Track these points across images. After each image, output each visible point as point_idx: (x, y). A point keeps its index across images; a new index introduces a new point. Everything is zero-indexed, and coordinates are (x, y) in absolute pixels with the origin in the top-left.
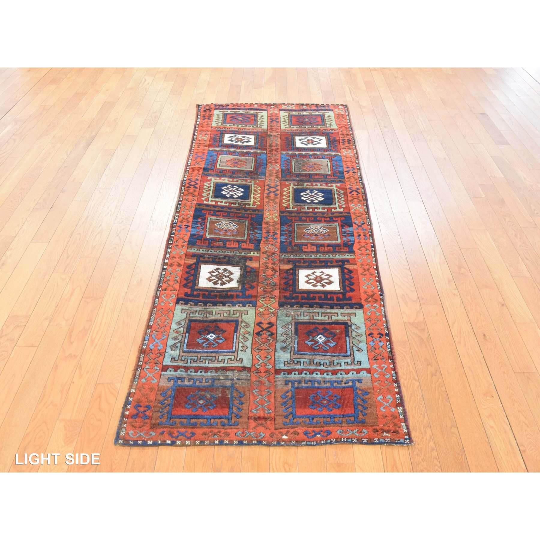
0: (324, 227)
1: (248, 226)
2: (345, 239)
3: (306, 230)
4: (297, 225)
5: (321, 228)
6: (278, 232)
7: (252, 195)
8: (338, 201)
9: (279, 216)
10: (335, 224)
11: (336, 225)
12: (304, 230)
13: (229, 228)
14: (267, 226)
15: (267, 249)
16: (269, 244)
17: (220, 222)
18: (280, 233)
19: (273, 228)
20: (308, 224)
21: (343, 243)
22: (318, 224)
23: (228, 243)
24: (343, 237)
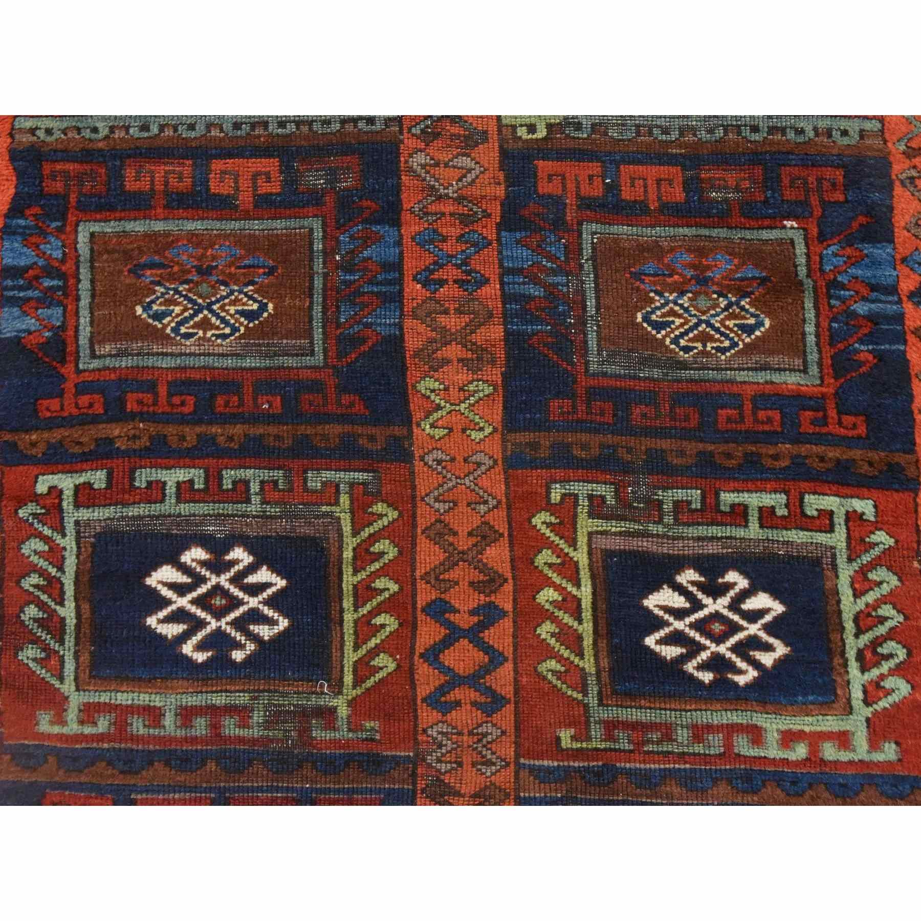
0: (159, 336)
1: (582, 322)
2: (53, 249)
3: (263, 307)
4: (312, 353)
5: (176, 330)
6: (414, 290)
7: (585, 593)
8: (61, 569)
9: (417, 415)
10: (95, 364)
11: (93, 356)
12: (271, 306)
13: (685, 301)
14: (480, 336)
15: (466, 162)
16: (460, 200)
17: (749, 349)
18: (400, 281)
19: (442, 320)
20: (248, 363)
21: (63, 217)
22: (190, 362)
23: (678, 194)
24: (63, 261)
